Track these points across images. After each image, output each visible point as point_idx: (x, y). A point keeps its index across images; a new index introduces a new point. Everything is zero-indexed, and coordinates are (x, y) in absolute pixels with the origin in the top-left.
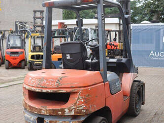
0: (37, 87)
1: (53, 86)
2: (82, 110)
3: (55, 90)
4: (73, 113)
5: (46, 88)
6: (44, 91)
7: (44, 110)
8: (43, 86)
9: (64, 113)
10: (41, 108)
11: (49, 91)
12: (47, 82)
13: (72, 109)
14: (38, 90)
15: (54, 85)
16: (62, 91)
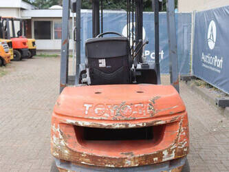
0: (115, 120)
1: (145, 116)
2: (184, 148)
3: (150, 121)
4: (173, 156)
5: (134, 120)
6: (132, 125)
7: (130, 160)
8: (129, 118)
9: (162, 158)
10: (124, 156)
11: (141, 125)
12: (133, 110)
13: (173, 150)
14: (117, 126)
15: (146, 113)
16: (159, 123)
